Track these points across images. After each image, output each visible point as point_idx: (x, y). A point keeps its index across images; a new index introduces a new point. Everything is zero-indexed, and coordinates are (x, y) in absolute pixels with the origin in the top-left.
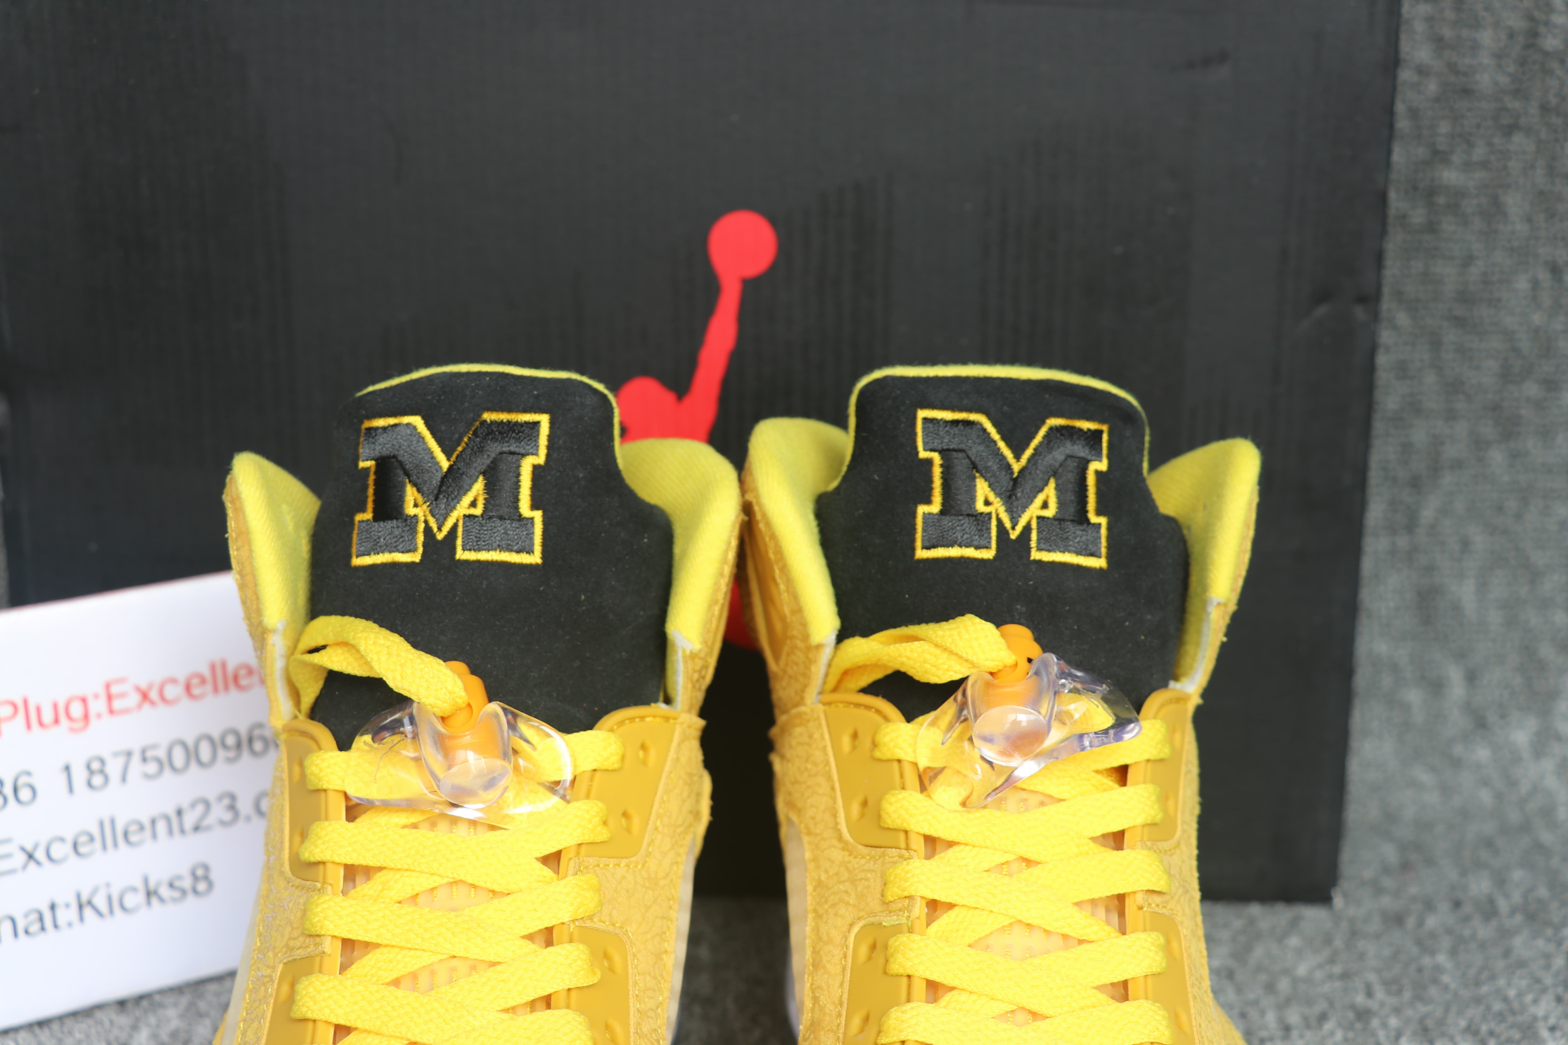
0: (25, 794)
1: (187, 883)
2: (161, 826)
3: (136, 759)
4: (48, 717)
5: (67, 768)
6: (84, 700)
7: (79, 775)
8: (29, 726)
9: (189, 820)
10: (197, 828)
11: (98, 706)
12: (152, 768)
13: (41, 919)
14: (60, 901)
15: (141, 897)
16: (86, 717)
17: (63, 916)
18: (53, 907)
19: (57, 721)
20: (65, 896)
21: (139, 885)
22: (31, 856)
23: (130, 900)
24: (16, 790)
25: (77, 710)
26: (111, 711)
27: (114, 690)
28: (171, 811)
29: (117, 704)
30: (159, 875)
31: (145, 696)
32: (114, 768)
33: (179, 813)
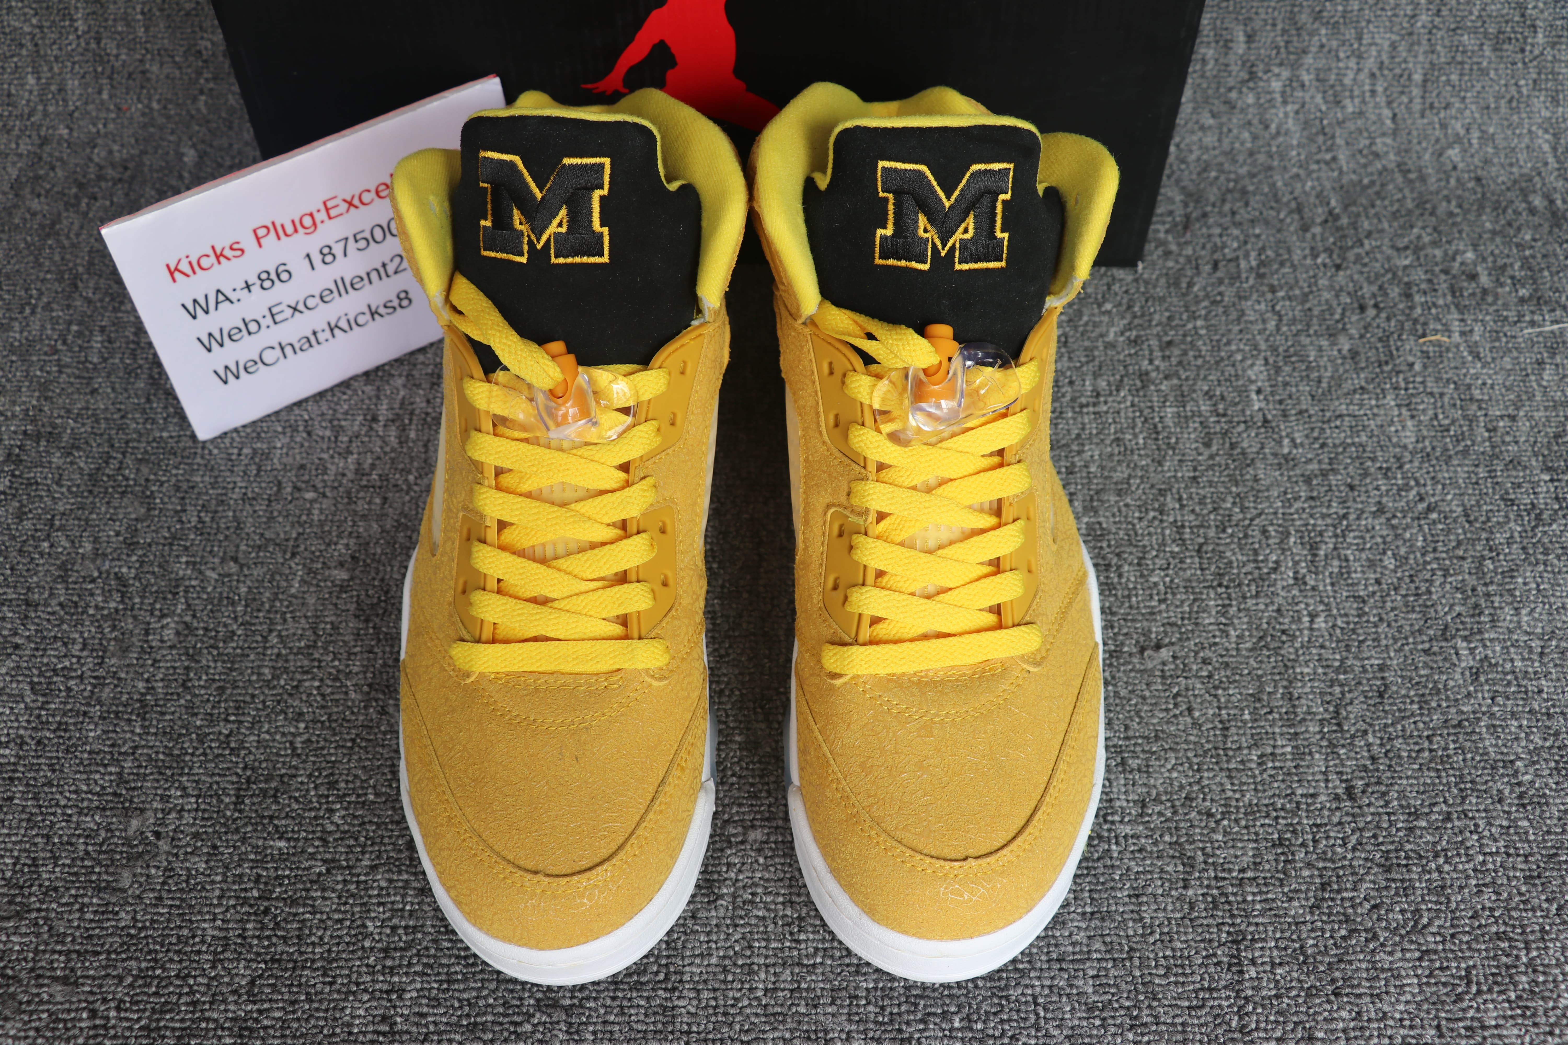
0: (284, 276)
1: (396, 303)
2: (374, 275)
3: (351, 241)
4: (290, 229)
5: (308, 256)
6: (311, 215)
7: (317, 258)
8: (279, 238)
9: (391, 268)
10: (396, 272)
11: (321, 216)
12: (363, 244)
13: (309, 341)
14: (318, 329)
15: (368, 316)
16: (314, 224)
17: (321, 337)
18: (315, 333)
19: (296, 231)
20: (321, 326)
21: (366, 310)
22: (295, 309)
23: (361, 320)
24: (278, 276)
25: (307, 221)
26: (330, 218)
27: (330, 204)
28: (379, 266)
29: (333, 213)
30: (376, 302)
31: (350, 204)
32: (338, 249)
33: (384, 265)
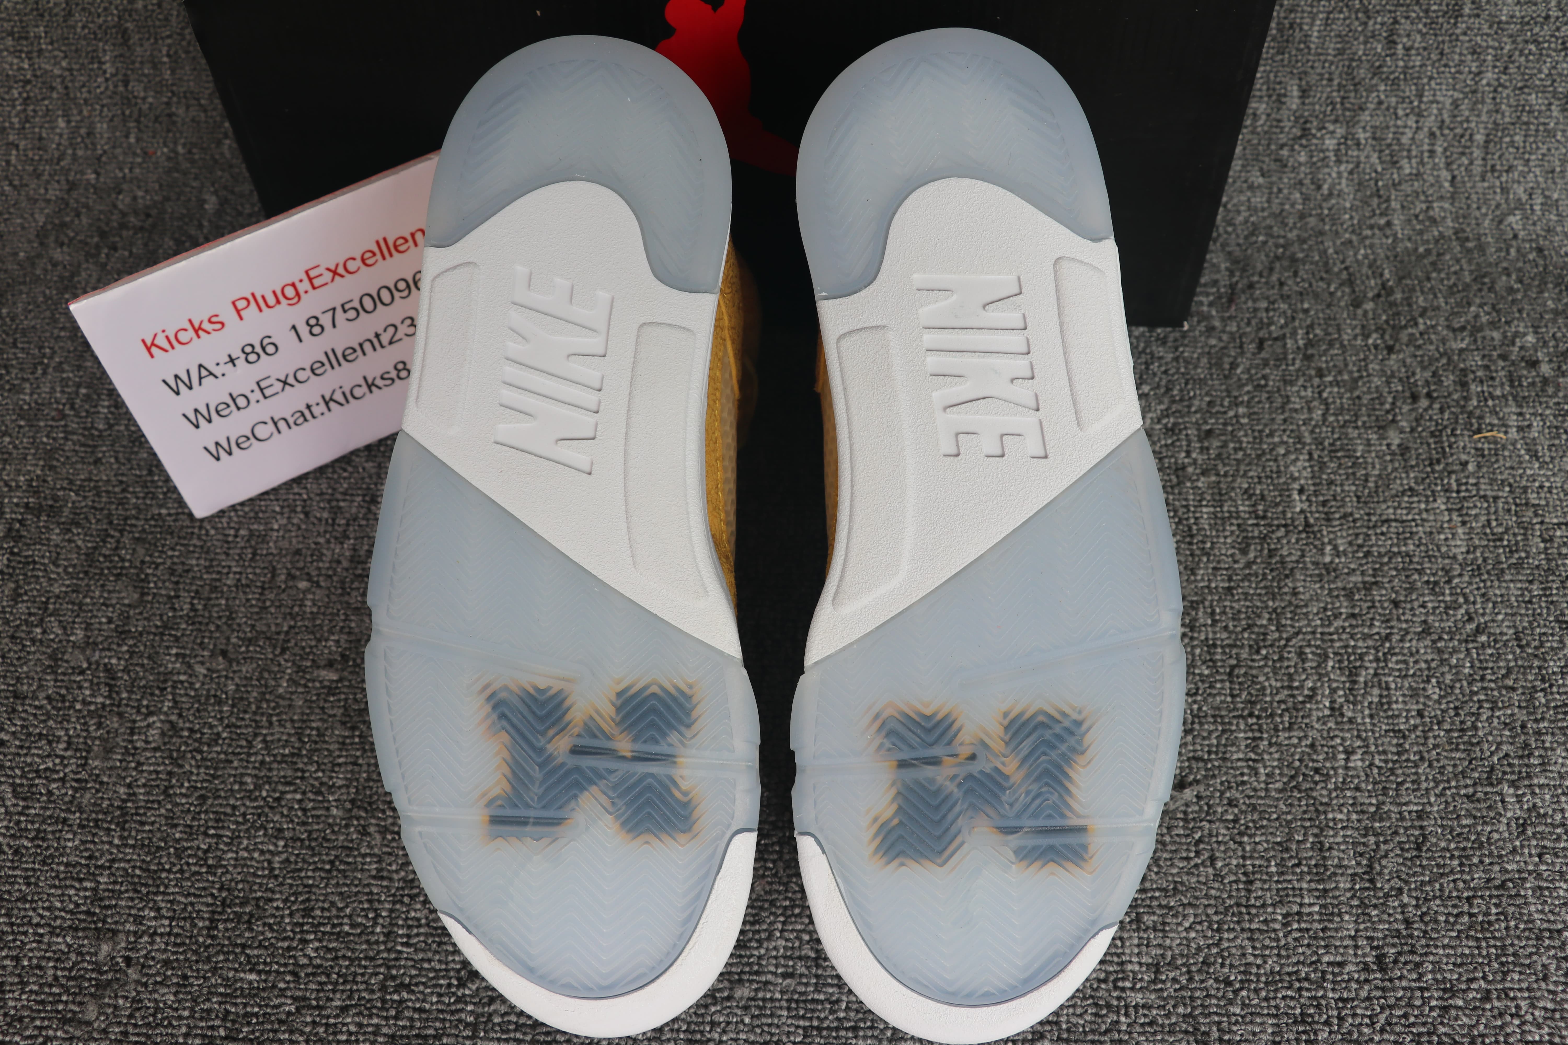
0: (270, 349)
1: (393, 374)
2: (367, 346)
3: (339, 311)
4: (271, 301)
5: (294, 327)
6: (293, 285)
7: (304, 330)
8: (261, 310)
9: (385, 339)
10: (391, 343)
11: (304, 286)
12: (352, 314)
13: (303, 415)
14: (312, 402)
15: (365, 389)
16: (298, 294)
17: (316, 410)
18: (308, 407)
19: (278, 302)
20: (314, 398)
21: (362, 382)
22: (285, 383)
23: (358, 392)
24: (263, 349)
25: (289, 291)
26: (314, 288)
27: (312, 274)
28: (371, 336)
29: (317, 282)
30: (373, 374)
31: (335, 273)
32: (326, 320)
33: (377, 336)
